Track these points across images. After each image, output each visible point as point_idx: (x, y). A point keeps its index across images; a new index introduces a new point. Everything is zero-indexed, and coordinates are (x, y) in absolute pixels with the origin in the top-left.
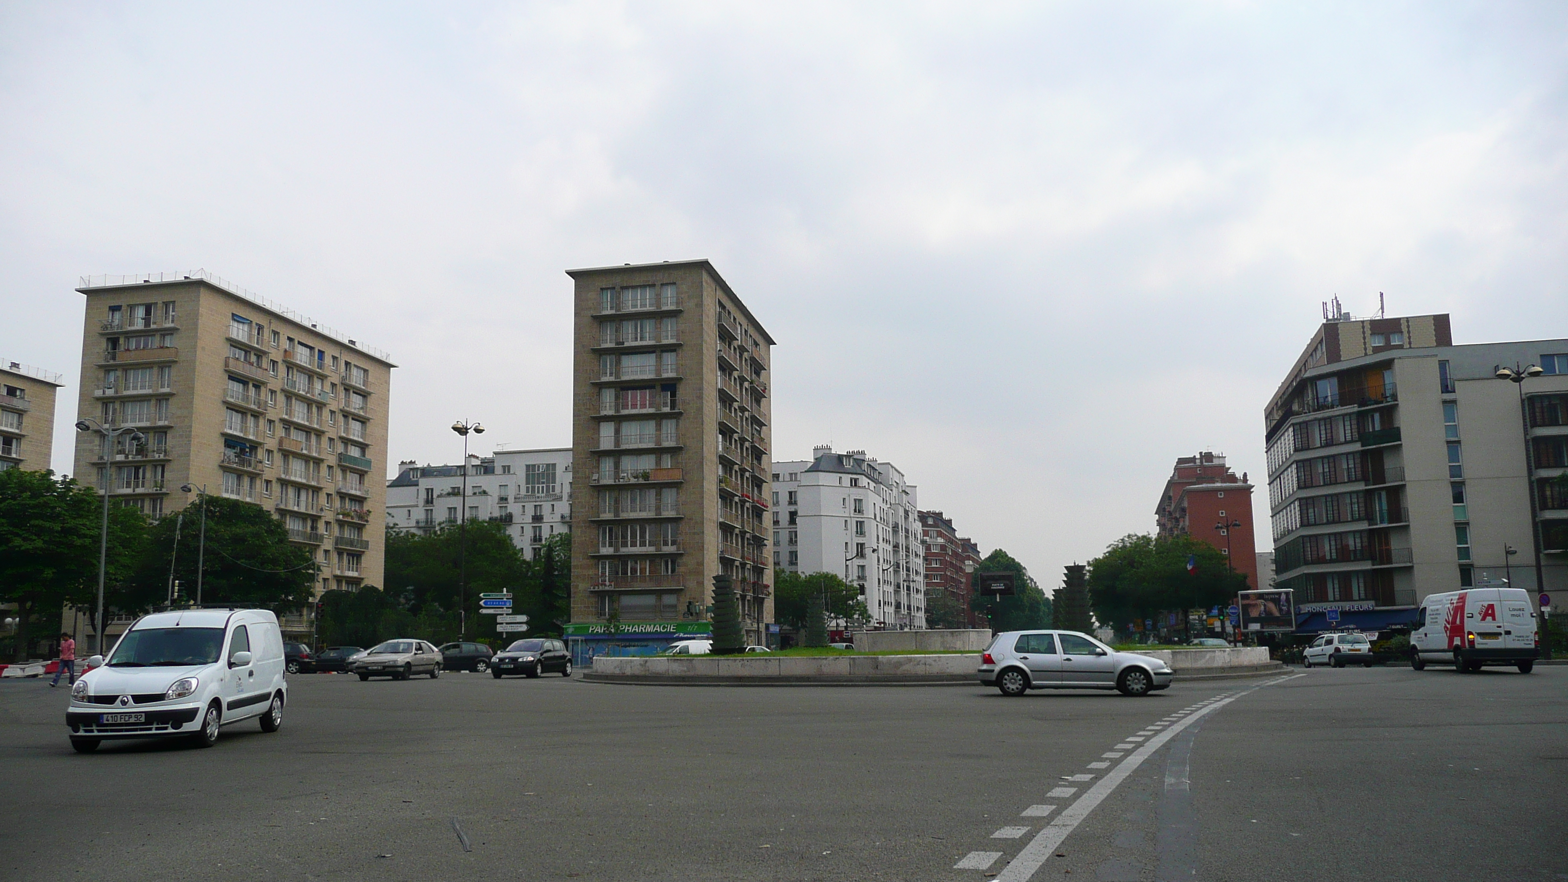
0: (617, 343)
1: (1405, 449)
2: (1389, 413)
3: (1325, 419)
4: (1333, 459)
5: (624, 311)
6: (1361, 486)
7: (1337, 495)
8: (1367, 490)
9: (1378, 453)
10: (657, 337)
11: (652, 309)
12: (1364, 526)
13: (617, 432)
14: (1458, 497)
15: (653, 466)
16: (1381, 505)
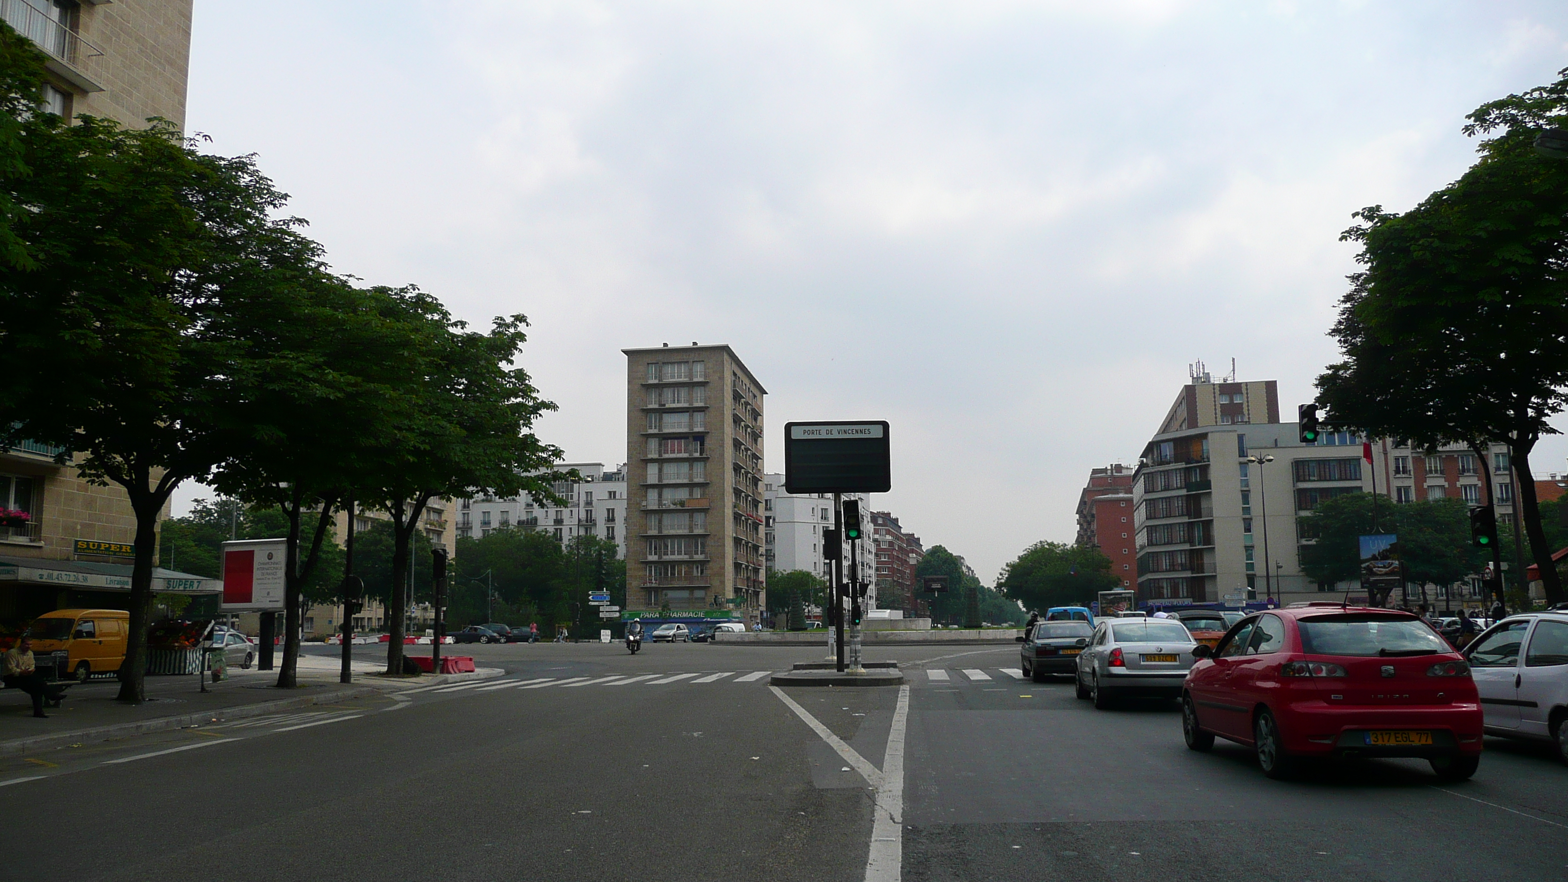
0: (660, 405)
1: (1213, 496)
2: (1205, 469)
3: (1164, 471)
4: (1168, 499)
5: (665, 381)
6: (1186, 520)
7: (1171, 525)
8: (1189, 523)
9: (1197, 498)
10: (690, 401)
11: (686, 380)
12: (1187, 547)
13: (660, 470)
14: (1248, 529)
15: (688, 497)
16: (1197, 534)
